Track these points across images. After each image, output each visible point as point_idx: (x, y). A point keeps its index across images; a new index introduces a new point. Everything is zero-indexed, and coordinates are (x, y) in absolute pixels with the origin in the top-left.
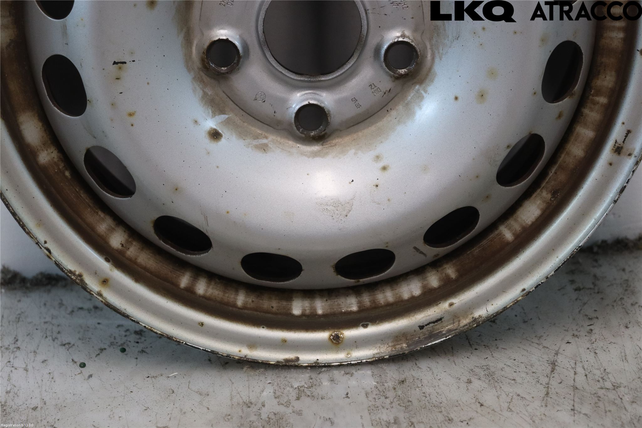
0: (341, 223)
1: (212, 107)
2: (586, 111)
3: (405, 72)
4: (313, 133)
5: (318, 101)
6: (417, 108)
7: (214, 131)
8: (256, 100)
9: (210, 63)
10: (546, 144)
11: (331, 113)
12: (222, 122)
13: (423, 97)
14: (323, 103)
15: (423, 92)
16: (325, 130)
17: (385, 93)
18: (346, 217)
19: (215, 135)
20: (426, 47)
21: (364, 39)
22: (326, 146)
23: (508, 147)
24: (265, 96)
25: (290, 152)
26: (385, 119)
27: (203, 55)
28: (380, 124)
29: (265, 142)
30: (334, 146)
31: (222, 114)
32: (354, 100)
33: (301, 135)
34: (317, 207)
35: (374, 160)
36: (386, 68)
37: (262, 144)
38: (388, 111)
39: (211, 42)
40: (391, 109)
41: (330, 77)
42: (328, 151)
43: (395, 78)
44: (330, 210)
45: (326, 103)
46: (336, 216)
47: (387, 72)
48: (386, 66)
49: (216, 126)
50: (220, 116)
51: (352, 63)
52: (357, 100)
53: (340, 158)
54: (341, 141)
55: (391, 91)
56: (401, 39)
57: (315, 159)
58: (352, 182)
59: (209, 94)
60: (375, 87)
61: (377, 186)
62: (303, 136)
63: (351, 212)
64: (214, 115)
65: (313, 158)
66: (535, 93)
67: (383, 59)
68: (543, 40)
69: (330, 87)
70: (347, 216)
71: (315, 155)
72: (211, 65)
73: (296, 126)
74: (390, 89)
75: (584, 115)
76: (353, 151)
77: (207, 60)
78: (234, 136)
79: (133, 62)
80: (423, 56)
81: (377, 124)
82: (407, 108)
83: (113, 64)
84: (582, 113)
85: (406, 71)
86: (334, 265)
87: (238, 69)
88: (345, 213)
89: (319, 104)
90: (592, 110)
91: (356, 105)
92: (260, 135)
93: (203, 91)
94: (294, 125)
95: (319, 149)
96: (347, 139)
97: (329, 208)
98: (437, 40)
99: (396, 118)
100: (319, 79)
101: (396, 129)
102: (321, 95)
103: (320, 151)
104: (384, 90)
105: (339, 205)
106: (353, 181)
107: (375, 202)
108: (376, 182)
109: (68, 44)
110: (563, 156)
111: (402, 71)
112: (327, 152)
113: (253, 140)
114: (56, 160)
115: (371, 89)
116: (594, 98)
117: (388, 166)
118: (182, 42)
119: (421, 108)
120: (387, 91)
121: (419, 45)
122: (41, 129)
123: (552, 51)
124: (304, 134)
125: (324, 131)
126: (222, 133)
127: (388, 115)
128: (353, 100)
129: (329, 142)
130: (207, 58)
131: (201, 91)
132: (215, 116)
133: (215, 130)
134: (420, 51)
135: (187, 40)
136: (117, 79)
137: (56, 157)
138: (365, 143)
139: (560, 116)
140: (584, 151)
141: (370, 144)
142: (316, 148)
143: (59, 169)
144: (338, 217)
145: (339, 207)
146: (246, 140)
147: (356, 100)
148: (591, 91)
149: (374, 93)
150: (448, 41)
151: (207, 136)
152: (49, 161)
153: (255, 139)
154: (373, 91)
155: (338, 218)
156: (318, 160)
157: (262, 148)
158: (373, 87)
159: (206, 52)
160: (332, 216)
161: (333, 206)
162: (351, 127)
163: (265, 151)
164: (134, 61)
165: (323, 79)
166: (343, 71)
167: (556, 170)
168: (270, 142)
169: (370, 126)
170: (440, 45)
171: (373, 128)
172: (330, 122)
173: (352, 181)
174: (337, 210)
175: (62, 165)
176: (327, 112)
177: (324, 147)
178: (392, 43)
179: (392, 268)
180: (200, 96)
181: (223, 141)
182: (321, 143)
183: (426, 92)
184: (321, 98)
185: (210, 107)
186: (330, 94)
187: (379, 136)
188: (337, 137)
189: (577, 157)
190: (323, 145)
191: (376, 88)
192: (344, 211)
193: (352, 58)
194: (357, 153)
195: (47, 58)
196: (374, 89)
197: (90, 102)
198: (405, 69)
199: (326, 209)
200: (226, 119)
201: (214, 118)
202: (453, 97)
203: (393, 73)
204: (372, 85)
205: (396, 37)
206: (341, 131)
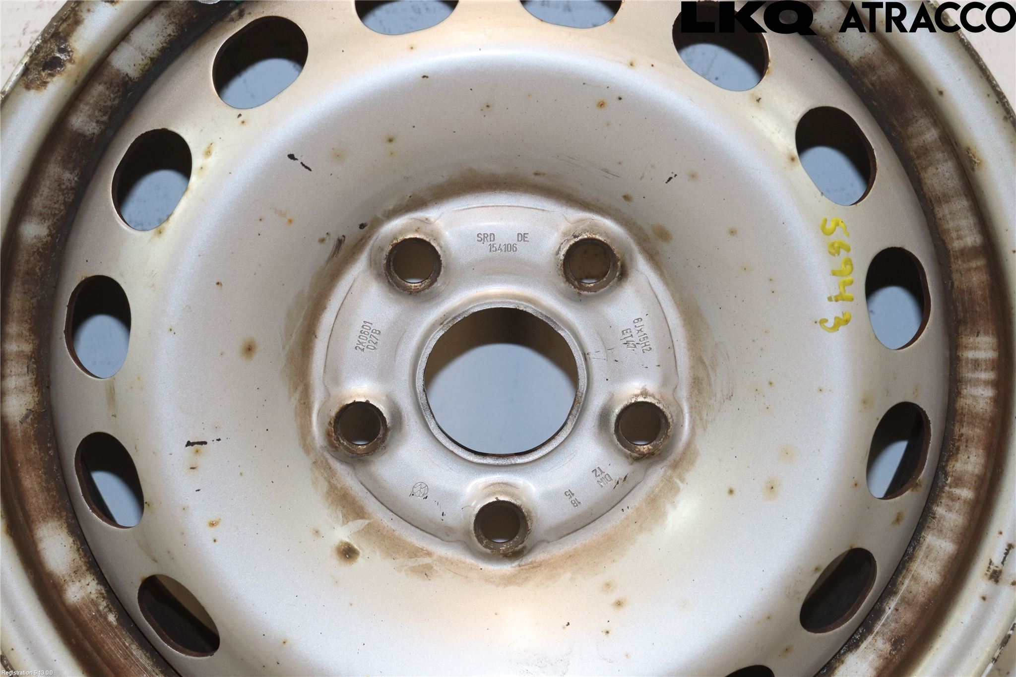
1: (344, 507)
2: (940, 510)
3: (649, 449)
4: (504, 547)
5: (512, 495)
6: (668, 507)
7: (346, 547)
8: (413, 495)
9: (340, 439)
10: (877, 563)
11: (532, 515)
12: (358, 532)
13: (679, 489)
14: (519, 499)
15: (678, 481)
16: (523, 542)
17: (618, 483)
19: (348, 553)
20: (682, 411)
21: (583, 399)
22: (524, 566)
23: (817, 569)
24: (428, 488)
25: (467, 577)
27: (329, 427)
29: (427, 562)
30: (538, 567)
31: (360, 519)
32: (569, 494)
33: (484, 549)
34: (511, 668)
35: (603, 590)
36: (618, 443)
37: (423, 565)
38: (623, 510)
39: (341, 406)
40: (628, 507)
41: (531, 459)
42: (528, 575)
43: (634, 459)
44: (532, 672)
45: (524, 500)
47: (620, 450)
48: (618, 440)
49: (348, 537)
50: (355, 522)
51: (564, 436)
52: (573, 494)
53: (547, 587)
54: (549, 560)
55: (627, 479)
56: (640, 399)
57: (507, 588)
58: (567, 625)
59: (339, 488)
60: (602, 472)
61: (608, 632)
62: (489, 551)
63: (565, 676)
64: (346, 519)
65: (505, 587)
66: (856, 485)
67: (614, 429)
68: (865, 402)
71: (507, 582)
72: (342, 441)
73: (477, 537)
74: (626, 477)
75: (938, 516)
76: (568, 575)
77: (335, 434)
78: (378, 553)
79: (217, 441)
80: (676, 425)
82: (653, 506)
83: (187, 446)
84: (934, 514)
85: (650, 447)
87: (385, 447)
89: (513, 501)
90: (950, 510)
91: (572, 502)
92: (420, 550)
93: (329, 482)
94: (474, 535)
95: (515, 572)
97: (530, 669)
98: (698, 399)
99: (636, 522)
100: (515, 462)
101: (636, 540)
102: (517, 486)
103: (516, 575)
104: (616, 477)
105: (548, 664)
107: (605, 659)
108: (606, 626)
109: (115, 416)
110: (907, 582)
111: (644, 448)
112: (527, 577)
113: (409, 559)
114: (93, 596)
115: (596, 475)
116: (951, 490)
117: (625, 600)
118: (296, 408)
119: (675, 507)
120: (621, 479)
121: (670, 407)
122: (71, 547)
123: (880, 420)
124: (490, 549)
125: (520, 544)
126: (358, 549)
128: (567, 494)
129: (530, 561)
130: (335, 432)
131: (326, 484)
132: (348, 522)
133: (348, 544)
134: (672, 416)
135: (304, 403)
136: (191, 468)
137: (94, 592)
138: (588, 562)
139: (898, 519)
140: (941, 575)
141: (595, 564)
142: (509, 570)
143: (98, 611)
145: (547, 667)
146: (398, 559)
147: (571, 493)
148: (947, 480)
149: (601, 482)
150: (716, 401)
151: (335, 554)
152: (83, 598)
153: (411, 558)
154: (599, 480)
156: (512, 589)
157: (422, 572)
158: (599, 473)
159: (335, 422)
161: (537, 666)
162: (565, 536)
163: (427, 577)
164: (219, 440)
165: (519, 461)
166: (551, 448)
167: (896, 605)
168: (435, 562)
170: (704, 408)
171: (600, 538)
172: (530, 529)
173: (567, 623)
174: (544, 673)
175: (103, 604)
176: (526, 514)
177: (522, 569)
178: (627, 405)
180: (325, 491)
181: (360, 561)
182: (516, 560)
183: (682, 480)
184: (516, 492)
185: (340, 508)
187: (610, 551)
188: (543, 552)
189: (929, 584)
190: (520, 566)
191: (603, 475)
192: (555, 673)
193: (565, 428)
194: (575, 579)
195: (84, 437)
196: (601, 477)
197: (149, 505)
198: (649, 445)
199: (525, 671)
200: (365, 527)
201: (346, 525)
202: (726, 490)
203: (629, 452)
204: (598, 470)
205: (632, 396)
206: (548, 542)
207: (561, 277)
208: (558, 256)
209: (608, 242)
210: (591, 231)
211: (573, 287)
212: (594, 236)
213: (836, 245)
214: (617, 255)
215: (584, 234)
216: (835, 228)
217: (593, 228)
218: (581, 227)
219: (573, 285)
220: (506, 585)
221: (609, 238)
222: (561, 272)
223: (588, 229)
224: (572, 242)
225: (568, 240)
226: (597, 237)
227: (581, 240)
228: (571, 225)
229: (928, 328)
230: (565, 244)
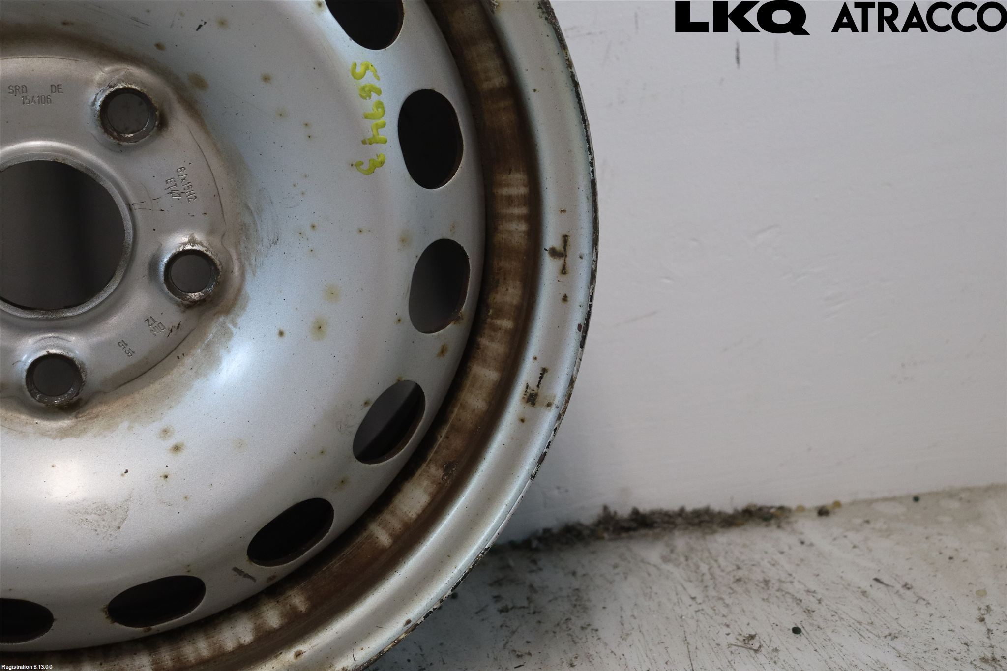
0: (111, 540)
2: (484, 341)
3: (200, 296)
4: (59, 400)
5: (63, 348)
6: (223, 352)
10: (425, 394)
11: (86, 367)
13: (232, 333)
14: (71, 351)
15: (230, 326)
16: (78, 394)
17: (171, 331)
18: (118, 530)
20: (231, 258)
21: (130, 250)
22: (83, 419)
23: (366, 403)
25: (22, 432)
26: (175, 370)
28: (167, 379)
30: (96, 417)
32: (123, 344)
33: (39, 404)
34: (70, 518)
35: (161, 437)
36: (169, 292)
38: (178, 357)
40: (183, 355)
41: (80, 311)
42: (85, 426)
43: (185, 306)
44: (92, 520)
45: (77, 352)
46: (103, 529)
47: (171, 299)
48: (169, 289)
51: (114, 287)
52: (127, 345)
53: (105, 436)
54: (107, 410)
55: (180, 326)
56: (188, 247)
57: (64, 440)
58: (126, 473)
60: (155, 321)
61: (166, 477)
62: (43, 405)
63: (125, 522)
65: (61, 440)
66: (399, 320)
67: (163, 278)
68: (403, 241)
69: (80, 326)
70: (119, 528)
71: (64, 434)
73: (29, 391)
74: (179, 324)
75: (482, 347)
76: (126, 424)
80: (226, 271)
81: (163, 380)
82: (208, 352)
84: (479, 345)
85: (201, 294)
86: (104, 608)
88: (116, 524)
89: (65, 354)
90: (492, 340)
91: (125, 352)
94: (27, 389)
95: (72, 424)
96: (116, 406)
97: (89, 517)
98: (246, 246)
99: (191, 369)
100: (62, 315)
101: (192, 385)
102: (69, 339)
103: (73, 427)
104: (168, 326)
105: (107, 512)
106: (127, 471)
107: (164, 503)
108: (165, 471)
110: (456, 410)
111: (195, 296)
112: (84, 428)
115: (149, 325)
116: (493, 321)
117: (183, 445)
119: (229, 352)
120: (174, 327)
121: (219, 255)
123: (419, 257)
124: (44, 402)
125: (75, 396)
127: (179, 364)
128: (121, 345)
129: (87, 412)
134: (221, 264)
138: (145, 410)
139: (443, 351)
140: (486, 402)
141: (152, 412)
142: (65, 423)
144: (104, 531)
145: (106, 514)
147: (125, 344)
148: (489, 311)
149: (155, 331)
150: (263, 246)
154: (152, 329)
155: (106, 532)
156: (69, 442)
158: (151, 322)
160: (96, 531)
161: (95, 514)
162: (120, 386)
165: (68, 314)
166: (101, 300)
167: (447, 433)
169: (152, 383)
170: (252, 254)
171: (157, 386)
172: (84, 381)
173: (125, 471)
174: (104, 520)
176: (79, 366)
177: (79, 421)
178: (175, 253)
179: (201, 604)
182: (74, 414)
183: (235, 325)
184: (68, 345)
186: (82, 337)
187: (167, 398)
188: (100, 403)
189: (476, 411)
190: (77, 418)
191: (156, 324)
192: (115, 520)
193: (113, 279)
194: (133, 427)
196: (154, 326)
198: (200, 293)
199: (84, 520)
202: (277, 332)
203: (180, 300)
204: (150, 320)
205: (180, 245)
206: (105, 393)
207: (99, 128)
208: (95, 106)
209: (145, 91)
210: (127, 80)
211: (112, 138)
212: (130, 86)
213: (367, 89)
214: (155, 105)
215: (119, 84)
216: (365, 73)
217: (128, 78)
218: (117, 76)
219: (112, 135)
220: (62, 438)
221: (145, 87)
222: (98, 123)
223: (123, 78)
224: (108, 92)
225: (104, 91)
226: (133, 86)
227: (117, 90)
228: (106, 75)
229: (461, 167)
230: (101, 95)
